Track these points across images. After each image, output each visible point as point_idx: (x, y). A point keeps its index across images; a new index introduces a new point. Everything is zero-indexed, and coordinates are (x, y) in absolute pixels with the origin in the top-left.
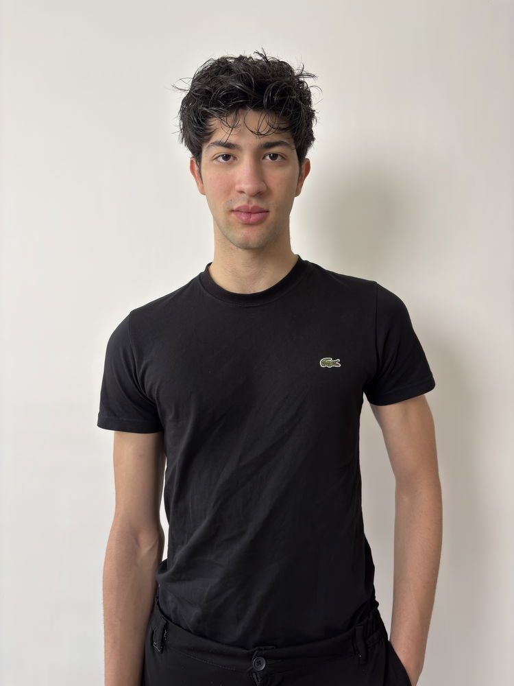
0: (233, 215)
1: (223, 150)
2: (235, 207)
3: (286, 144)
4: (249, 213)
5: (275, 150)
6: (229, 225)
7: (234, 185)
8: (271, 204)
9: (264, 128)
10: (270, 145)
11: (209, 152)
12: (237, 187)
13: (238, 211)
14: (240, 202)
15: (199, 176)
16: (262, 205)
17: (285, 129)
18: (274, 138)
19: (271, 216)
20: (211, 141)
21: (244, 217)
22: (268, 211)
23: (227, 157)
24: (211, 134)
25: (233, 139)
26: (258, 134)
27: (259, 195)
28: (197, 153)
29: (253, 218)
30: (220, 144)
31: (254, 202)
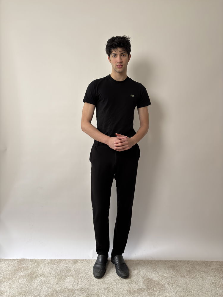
0: (117, 67)
1: (114, 55)
2: (117, 65)
3: (125, 53)
4: (119, 66)
5: (124, 54)
6: (116, 68)
7: (116, 61)
8: (123, 64)
9: (121, 50)
10: (122, 53)
11: (111, 55)
12: (117, 61)
13: (118, 66)
14: (118, 64)
15: (110, 59)
16: (122, 64)
17: (125, 50)
18: (123, 52)
19: (123, 66)
20: (112, 53)
21: (118, 67)
22: (122, 66)
23: (115, 56)
24: (112, 52)
25: (116, 53)
26: (120, 52)
27: (121, 62)
28: (109, 55)
29: (120, 67)
30: (114, 54)
31: (120, 64)
